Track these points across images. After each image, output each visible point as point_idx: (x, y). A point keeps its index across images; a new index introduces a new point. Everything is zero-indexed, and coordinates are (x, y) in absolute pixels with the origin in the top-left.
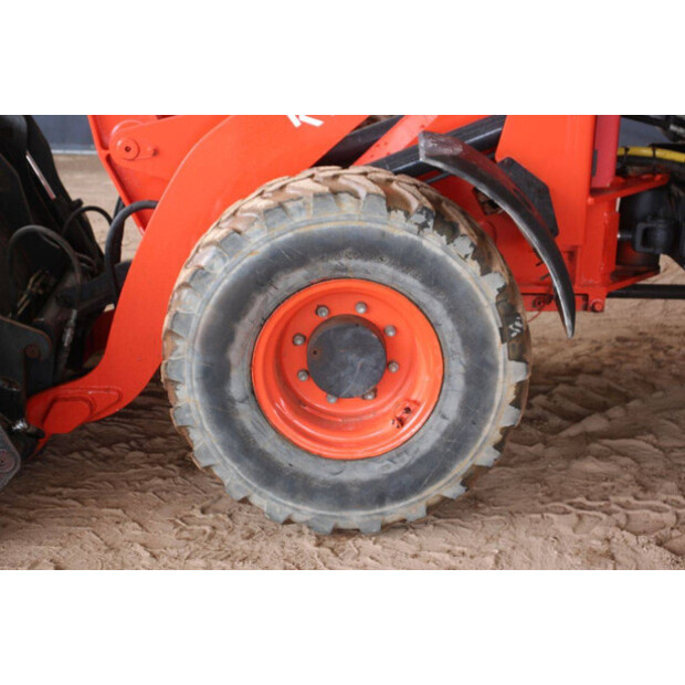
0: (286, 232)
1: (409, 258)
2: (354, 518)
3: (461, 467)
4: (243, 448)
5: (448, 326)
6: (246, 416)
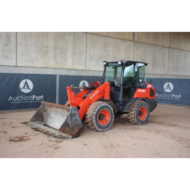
3: (111, 124)
6: (98, 122)
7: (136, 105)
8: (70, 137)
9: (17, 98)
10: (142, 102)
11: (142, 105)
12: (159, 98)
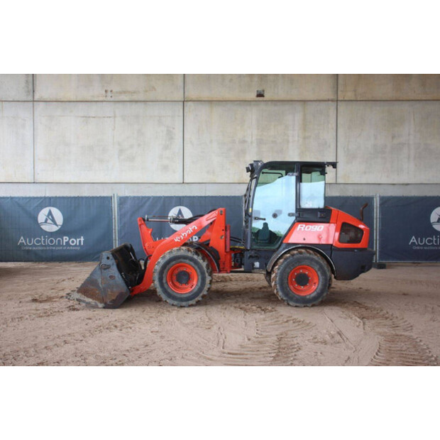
0: (172, 256)
1: (192, 259)
2: (184, 304)
3: (201, 295)
4: (165, 291)
5: (198, 270)
6: (166, 286)
7: (281, 261)
8: (101, 305)
9: (34, 241)
10: (301, 253)
11: (299, 260)
12: (418, 248)
